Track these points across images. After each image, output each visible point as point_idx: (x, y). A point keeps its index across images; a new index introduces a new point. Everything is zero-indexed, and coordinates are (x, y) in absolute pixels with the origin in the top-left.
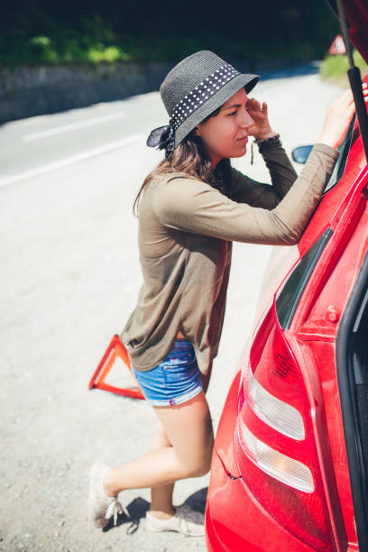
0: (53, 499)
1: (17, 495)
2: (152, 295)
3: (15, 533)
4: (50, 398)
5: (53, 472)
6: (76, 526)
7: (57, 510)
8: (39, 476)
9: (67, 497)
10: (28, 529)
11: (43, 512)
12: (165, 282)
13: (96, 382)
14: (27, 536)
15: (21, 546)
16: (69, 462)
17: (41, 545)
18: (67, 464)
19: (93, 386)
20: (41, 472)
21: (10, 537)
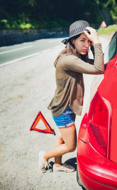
0: (22, 163)
1: (10, 162)
2: (60, 92)
3: (10, 173)
4: (17, 134)
5: (21, 155)
6: (30, 171)
7: (23, 166)
8: (17, 156)
9: (26, 162)
10: (15, 172)
11: (19, 167)
12: (64, 87)
13: (33, 128)
14: (15, 174)
15: (13, 177)
16: (26, 152)
17: (20, 176)
18: (25, 153)
19: (31, 129)
20: (17, 155)
21: (9, 174)
